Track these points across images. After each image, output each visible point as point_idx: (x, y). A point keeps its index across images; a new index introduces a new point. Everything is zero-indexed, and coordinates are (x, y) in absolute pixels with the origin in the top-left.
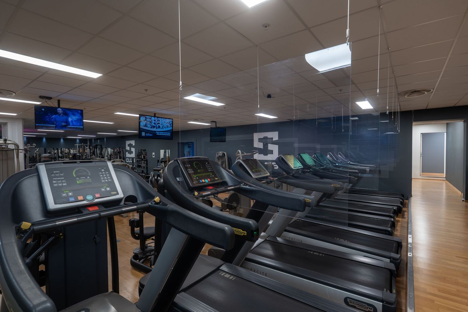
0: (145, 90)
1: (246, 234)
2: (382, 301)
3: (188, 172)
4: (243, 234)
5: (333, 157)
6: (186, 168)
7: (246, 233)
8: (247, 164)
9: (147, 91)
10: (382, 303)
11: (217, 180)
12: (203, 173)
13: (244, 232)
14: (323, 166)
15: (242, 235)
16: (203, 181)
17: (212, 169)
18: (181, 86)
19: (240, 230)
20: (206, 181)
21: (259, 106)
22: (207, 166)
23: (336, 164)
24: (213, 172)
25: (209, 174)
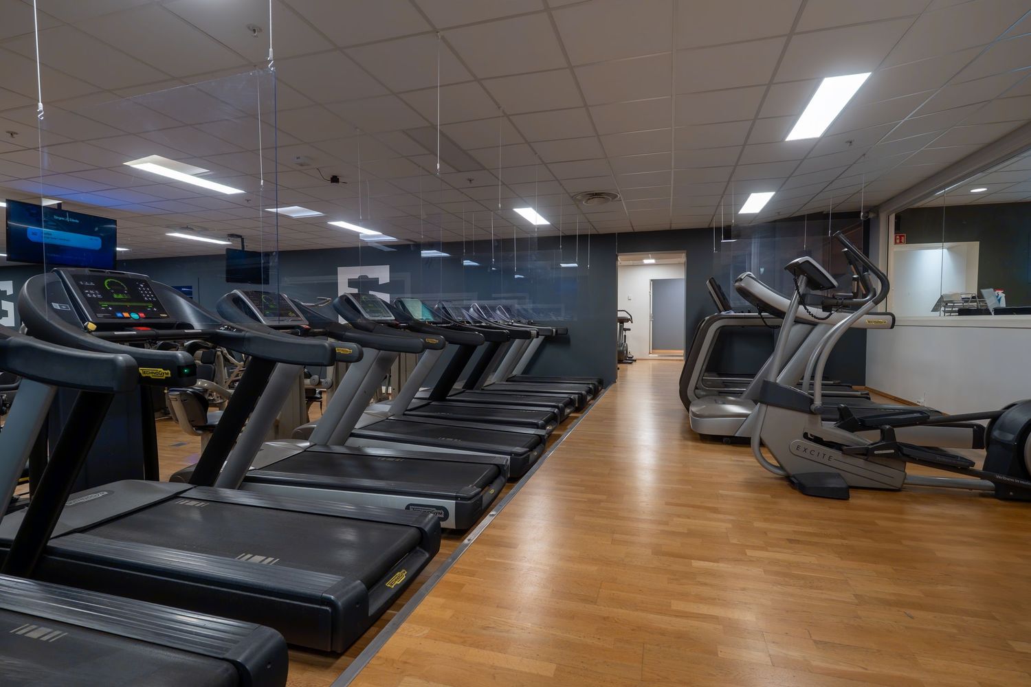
0: (8, 132)
1: (169, 375)
2: (455, 498)
3: (85, 295)
4: (165, 375)
5: (480, 312)
6: (82, 289)
7: (169, 372)
8: (253, 301)
9: (14, 135)
10: (454, 501)
11: (164, 317)
12: (128, 301)
13: (167, 372)
14: (449, 323)
15: (164, 378)
16: (126, 315)
17: (155, 296)
18: (41, 112)
19: (159, 369)
20: (135, 316)
21: (262, 181)
22: (142, 290)
23: (482, 322)
24: (156, 304)
25: (144, 304)
